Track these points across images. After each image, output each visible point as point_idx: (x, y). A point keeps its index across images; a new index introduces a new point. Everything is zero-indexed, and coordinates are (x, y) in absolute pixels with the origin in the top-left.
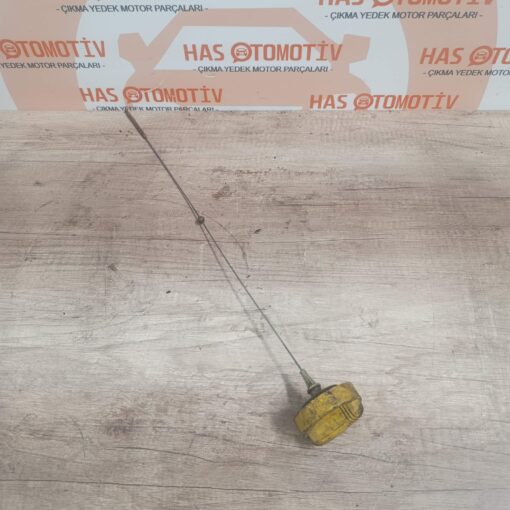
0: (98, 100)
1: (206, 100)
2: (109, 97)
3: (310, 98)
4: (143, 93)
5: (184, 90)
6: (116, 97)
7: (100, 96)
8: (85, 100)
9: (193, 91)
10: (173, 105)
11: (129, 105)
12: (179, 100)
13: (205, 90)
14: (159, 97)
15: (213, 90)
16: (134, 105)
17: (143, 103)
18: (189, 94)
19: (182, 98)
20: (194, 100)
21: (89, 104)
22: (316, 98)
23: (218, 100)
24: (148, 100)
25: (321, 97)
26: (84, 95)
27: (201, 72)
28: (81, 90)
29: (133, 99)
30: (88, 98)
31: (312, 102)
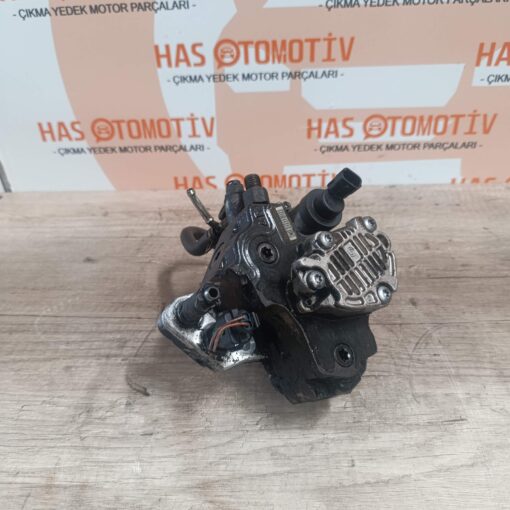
0: (177, 65)
1: (329, 59)
2: (194, 59)
3: (477, 47)
4: (242, 49)
5: (300, 43)
6: (203, 58)
7: (182, 56)
8: (159, 65)
9: (313, 42)
10: (281, 68)
11: (220, 71)
12: (292, 60)
13: (330, 40)
14: (262, 56)
15: (342, 40)
16: (227, 70)
17: (240, 68)
18: (307, 46)
19: (296, 55)
20: (312, 58)
21: (165, 73)
22: (487, 49)
23: (346, 57)
24: (247, 61)
25: (493, 46)
26: (158, 57)
27: (329, 9)
28: (156, 48)
29: (228, 60)
30: (164, 61)
31: (481, 54)
